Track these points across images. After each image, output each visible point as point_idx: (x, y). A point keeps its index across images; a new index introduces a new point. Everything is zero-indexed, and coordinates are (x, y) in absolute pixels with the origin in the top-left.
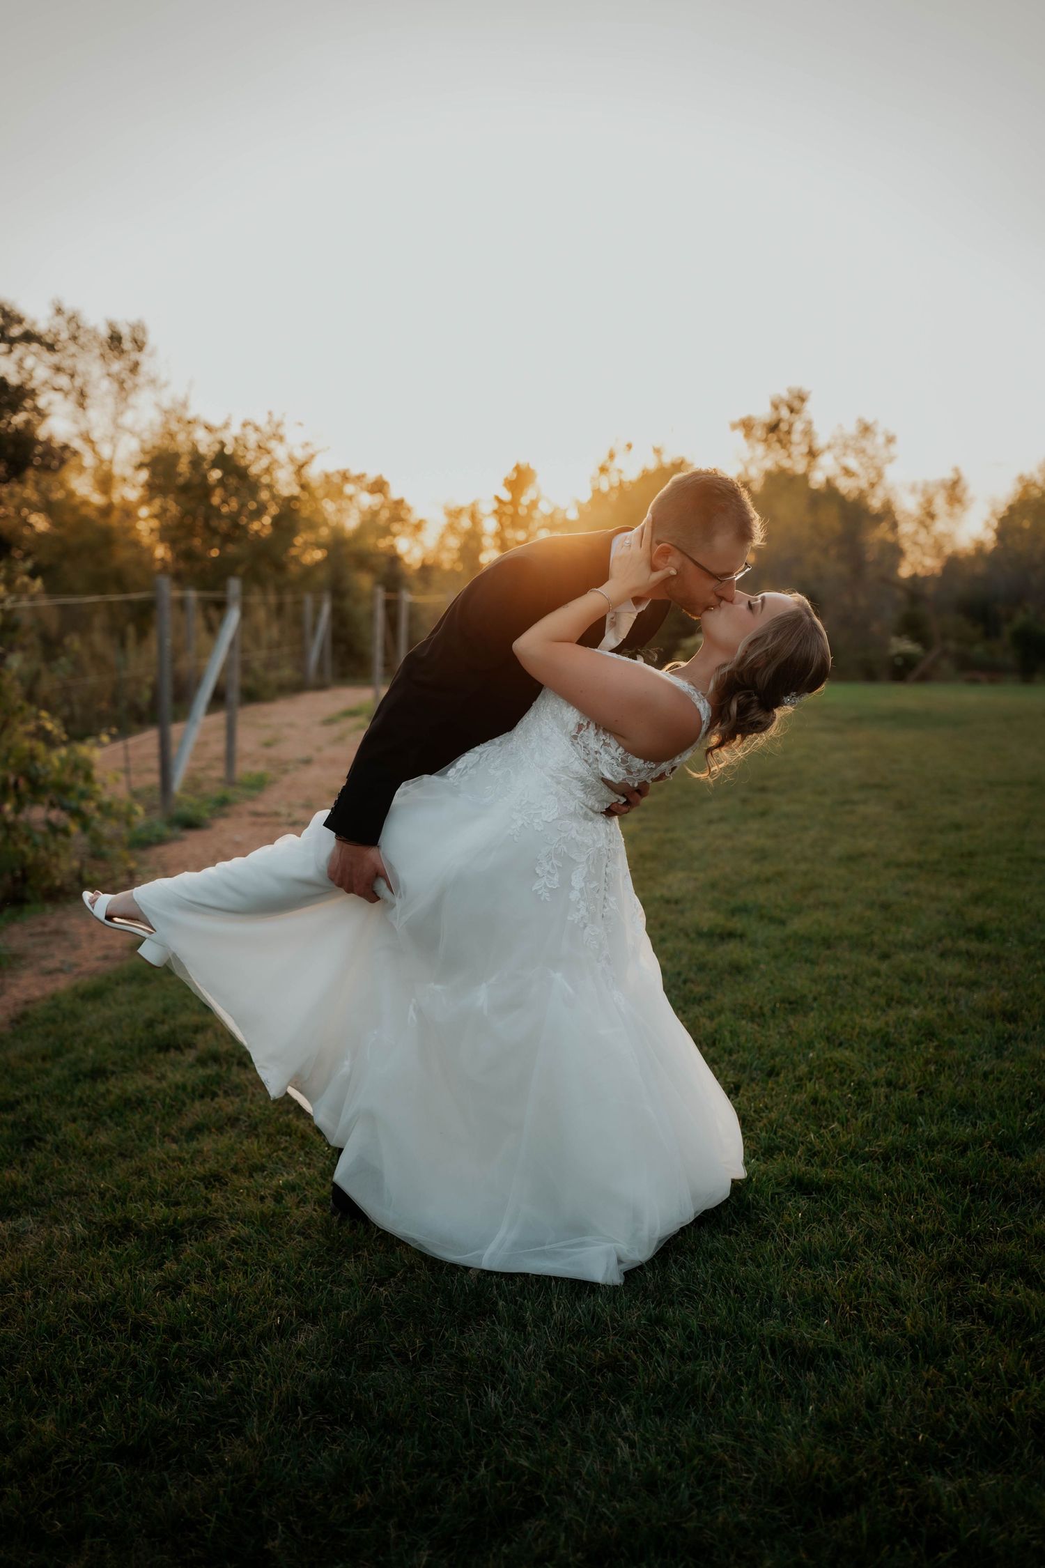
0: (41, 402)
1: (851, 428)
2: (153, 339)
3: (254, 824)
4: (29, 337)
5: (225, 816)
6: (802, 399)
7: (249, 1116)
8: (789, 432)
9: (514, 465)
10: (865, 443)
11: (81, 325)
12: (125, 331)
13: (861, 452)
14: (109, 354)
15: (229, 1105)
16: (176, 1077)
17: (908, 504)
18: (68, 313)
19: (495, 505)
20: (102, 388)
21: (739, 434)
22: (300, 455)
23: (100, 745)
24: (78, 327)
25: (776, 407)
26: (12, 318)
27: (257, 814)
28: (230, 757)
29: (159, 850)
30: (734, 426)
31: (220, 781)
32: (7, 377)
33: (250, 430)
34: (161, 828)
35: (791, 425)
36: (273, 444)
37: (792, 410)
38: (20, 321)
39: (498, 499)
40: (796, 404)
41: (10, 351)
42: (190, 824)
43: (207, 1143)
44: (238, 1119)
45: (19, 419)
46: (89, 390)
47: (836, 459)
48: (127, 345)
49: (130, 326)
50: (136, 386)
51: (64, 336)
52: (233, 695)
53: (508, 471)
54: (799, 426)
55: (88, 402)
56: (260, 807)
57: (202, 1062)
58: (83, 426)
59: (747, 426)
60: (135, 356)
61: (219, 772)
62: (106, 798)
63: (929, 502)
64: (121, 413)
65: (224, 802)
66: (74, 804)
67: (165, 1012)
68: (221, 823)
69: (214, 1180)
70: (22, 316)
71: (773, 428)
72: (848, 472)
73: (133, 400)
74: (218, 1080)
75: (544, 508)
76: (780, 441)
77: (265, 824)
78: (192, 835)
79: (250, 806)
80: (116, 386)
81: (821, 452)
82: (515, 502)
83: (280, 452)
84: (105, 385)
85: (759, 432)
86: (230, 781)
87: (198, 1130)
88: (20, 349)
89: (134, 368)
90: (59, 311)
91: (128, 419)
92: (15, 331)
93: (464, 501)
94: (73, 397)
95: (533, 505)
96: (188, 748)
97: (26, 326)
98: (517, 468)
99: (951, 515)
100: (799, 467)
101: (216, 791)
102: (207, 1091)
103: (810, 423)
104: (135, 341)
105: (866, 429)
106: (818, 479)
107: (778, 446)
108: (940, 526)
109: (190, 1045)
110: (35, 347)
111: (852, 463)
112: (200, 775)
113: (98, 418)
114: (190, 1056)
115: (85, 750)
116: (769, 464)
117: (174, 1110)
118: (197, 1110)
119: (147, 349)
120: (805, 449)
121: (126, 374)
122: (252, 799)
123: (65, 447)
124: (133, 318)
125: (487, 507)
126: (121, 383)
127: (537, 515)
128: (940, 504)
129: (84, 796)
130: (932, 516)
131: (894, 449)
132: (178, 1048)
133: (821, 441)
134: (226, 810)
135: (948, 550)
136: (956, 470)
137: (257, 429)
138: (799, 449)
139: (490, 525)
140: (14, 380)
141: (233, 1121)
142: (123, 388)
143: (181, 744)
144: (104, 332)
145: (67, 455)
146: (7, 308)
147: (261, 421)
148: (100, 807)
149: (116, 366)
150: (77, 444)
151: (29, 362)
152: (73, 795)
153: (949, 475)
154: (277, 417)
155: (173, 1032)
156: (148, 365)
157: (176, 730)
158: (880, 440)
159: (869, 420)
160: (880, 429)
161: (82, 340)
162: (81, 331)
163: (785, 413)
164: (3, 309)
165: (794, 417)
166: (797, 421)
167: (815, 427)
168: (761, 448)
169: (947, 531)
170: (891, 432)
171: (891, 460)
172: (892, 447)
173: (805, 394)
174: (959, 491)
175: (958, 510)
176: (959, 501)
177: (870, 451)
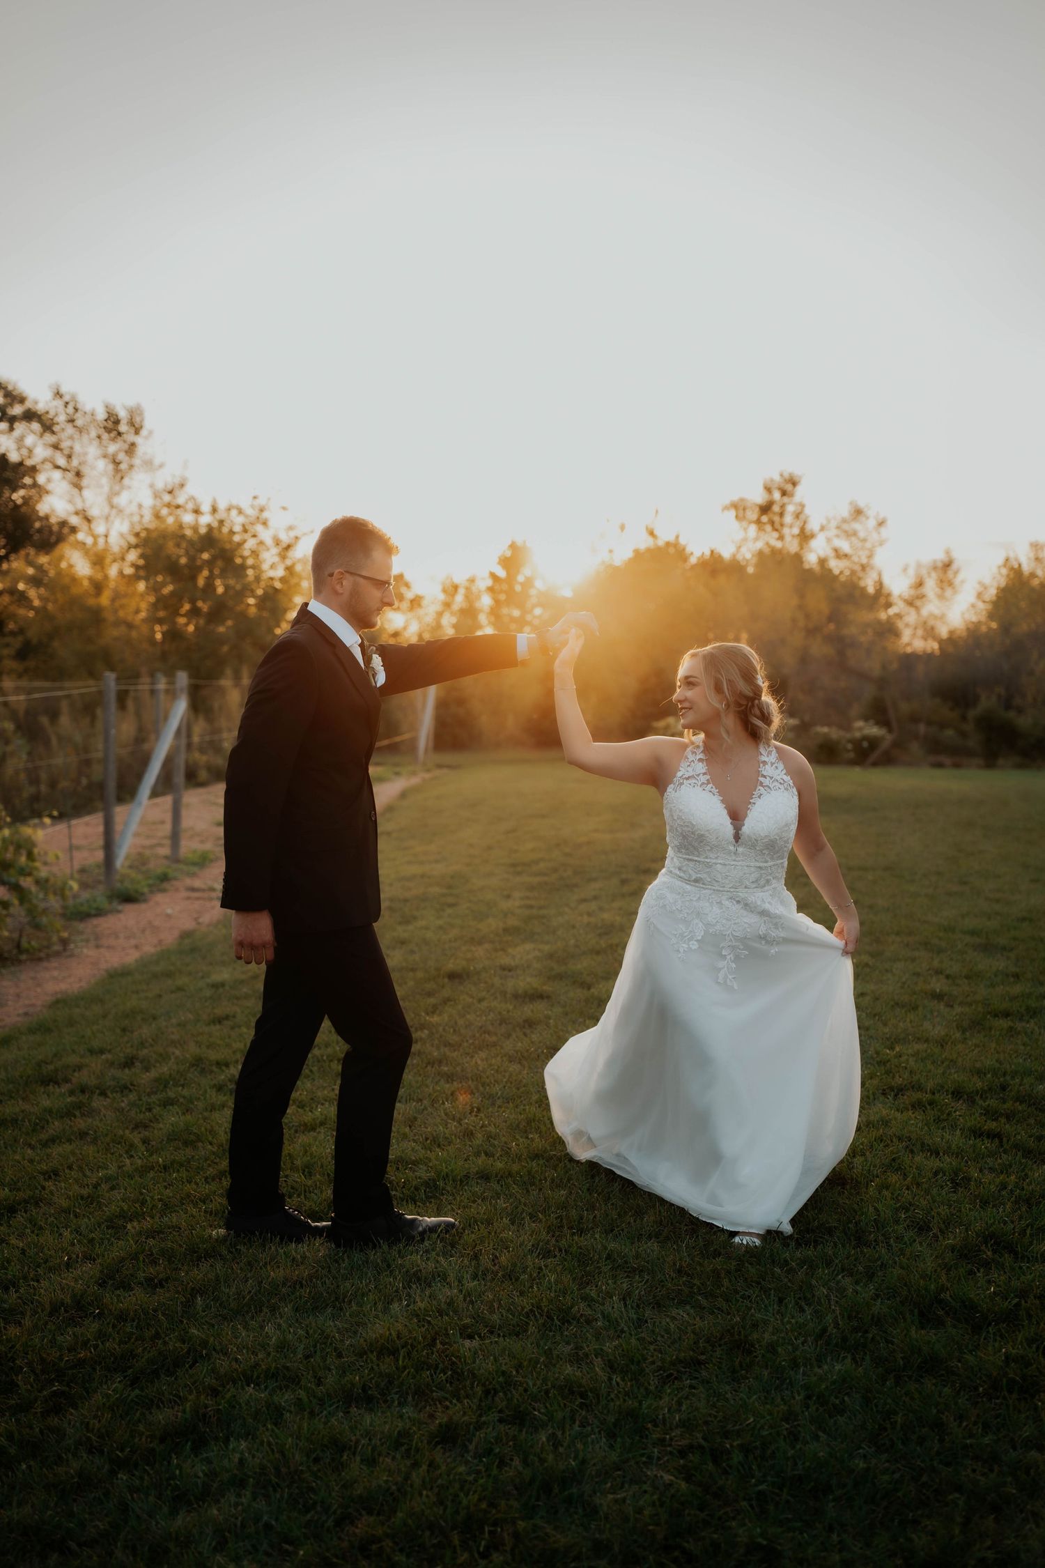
0: (41, 479)
1: (845, 512)
2: (149, 421)
3: (188, 898)
4: (30, 416)
5: (164, 891)
6: (793, 483)
7: (95, 1131)
8: (781, 515)
9: (510, 543)
10: (856, 526)
11: (79, 406)
12: (123, 414)
13: (853, 534)
14: (105, 436)
15: (81, 1123)
16: (46, 1103)
17: (898, 586)
18: (67, 398)
19: (489, 582)
20: (97, 468)
21: (732, 513)
22: (285, 538)
23: (43, 826)
24: (76, 410)
25: (768, 489)
26: (13, 397)
27: (193, 889)
28: (175, 837)
29: (95, 921)
30: (726, 508)
31: (166, 857)
32: (8, 454)
33: (234, 513)
34: (102, 902)
35: (783, 506)
36: (259, 528)
37: (784, 493)
38: (22, 400)
39: (493, 576)
40: (789, 487)
41: (11, 429)
42: (129, 898)
43: (56, 1150)
44: (87, 1134)
45: (18, 496)
46: (85, 470)
47: (829, 540)
48: (123, 428)
49: (128, 410)
50: (131, 467)
51: (62, 418)
52: (179, 778)
53: (502, 549)
54: (790, 509)
55: (85, 482)
56: (197, 883)
57: (72, 1093)
58: (80, 506)
59: (739, 508)
60: (131, 438)
61: (165, 851)
62: (43, 873)
63: (920, 584)
64: (117, 494)
65: (164, 878)
66: (13, 880)
67: (55, 1055)
68: (159, 897)
69: (53, 1174)
70: (24, 395)
71: (765, 509)
72: (839, 554)
73: (126, 481)
74: (79, 1106)
75: (539, 584)
76: (772, 523)
77: (198, 899)
78: (129, 908)
79: (189, 882)
80: (111, 467)
81: (812, 536)
82: (511, 578)
83: (266, 535)
84: (102, 465)
85: (753, 515)
86: (175, 858)
87: (53, 1140)
88: (20, 427)
89: (131, 449)
90: (58, 394)
91: (122, 500)
92: (17, 410)
93: (460, 578)
94: (70, 475)
95: (529, 583)
96: (134, 827)
97: (28, 404)
98: (513, 546)
99: (942, 597)
100: (792, 546)
101: (157, 867)
102: (68, 1113)
103: (802, 506)
104: (131, 423)
105: (858, 512)
106: (811, 559)
107: (768, 528)
108: (931, 607)
109: (67, 1080)
110: (36, 426)
111: (845, 546)
112: (147, 852)
113: (94, 499)
114: (65, 1088)
115: (26, 831)
116: (759, 545)
117: (38, 1127)
118: (56, 1126)
119: (144, 432)
120: (796, 531)
121: (121, 456)
122: (194, 875)
123: (63, 524)
124: (131, 403)
125: (484, 583)
126: (116, 463)
127: (533, 592)
128: (930, 586)
129: (24, 872)
130: (922, 597)
131: (884, 531)
132: (57, 1083)
133: (814, 525)
134: (165, 885)
135: (943, 632)
136: (948, 552)
137: (240, 512)
138: (791, 531)
139: (486, 601)
140: (14, 457)
141: (82, 1135)
142: (119, 471)
143: (126, 824)
144: (101, 415)
145: (66, 530)
146: (10, 388)
147: (245, 504)
148: (37, 882)
149: (112, 448)
150: (74, 520)
151: (30, 440)
152: (12, 871)
153: (940, 556)
154: (262, 501)
155: (56, 1070)
156: (145, 447)
157: (119, 811)
158: (872, 523)
159: (861, 504)
160: (871, 513)
161: (79, 423)
162: (78, 415)
163: (777, 495)
164: (5, 388)
165: (786, 499)
166: (789, 504)
167: (807, 511)
168: (753, 529)
169: (937, 612)
170: (881, 516)
171: (881, 543)
172: (883, 530)
173: (796, 479)
174: (950, 574)
175: (949, 592)
176: (950, 584)
177: (862, 534)
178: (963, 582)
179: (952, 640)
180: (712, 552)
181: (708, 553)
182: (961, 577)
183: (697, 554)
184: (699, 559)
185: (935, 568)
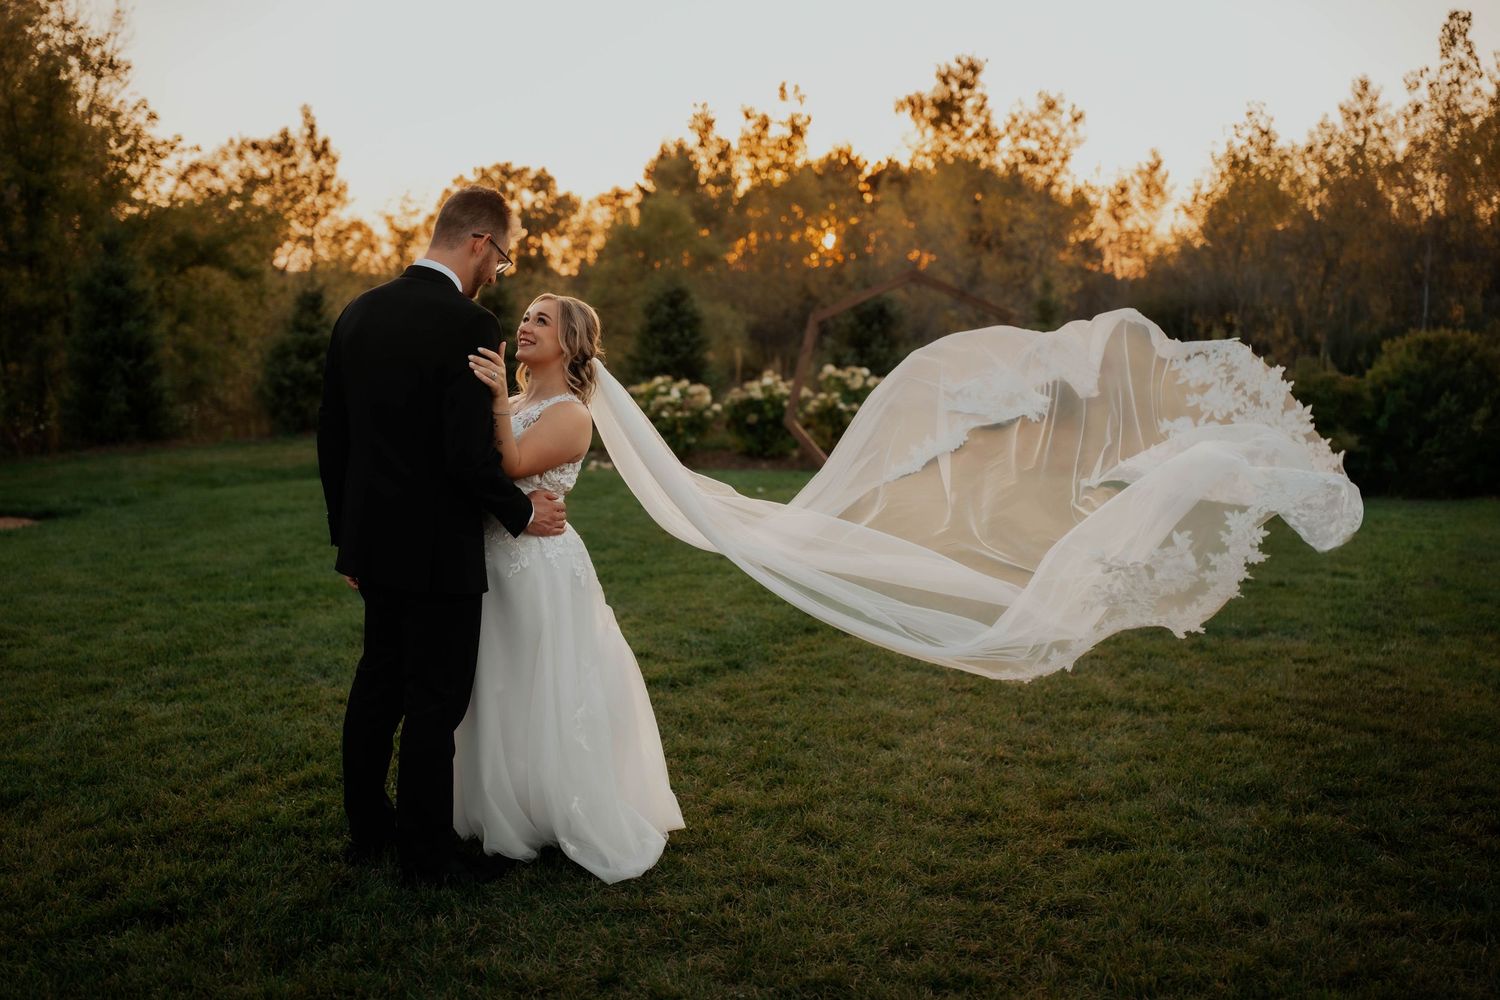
1: (1034, 105)
6: (974, 69)
8: (960, 111)
10: (1048, 123)
13: (1043, 132)
21: (907, 112)
25: (945, 80)
30: (900, 106)
35: (962, 103)
37: (964, 85)
39: (642, 190)
40: (968, 76)
47: (1016, 142)
54: (969, 103)
59: (915, 105)
63: (1123, 189)
71: (943, 105)
72: (1029, 158)
76: (951, 122)
81: (997, 136)
85: (930, 112)
99: (1148, 206)
100: (974, 149)
103: (985, 98)
105: (1049, 106)
106: (998, 165)
107: (945, 127)
108: (1134, 221)
111: (1034, 147)
116: (938, 150)
120: (977, 129)
128: (1135, 194)
130: (1125, 207)
131: (1081, 128)
133: (999, 123)
135: (1151, 249)
136: (1154, 153)
138: (972, 130)
153: (1146, 159)
158: (1066, 118)
159: (1053, 96)
160: (1065, 106)
163: (954, 87)
165: (966, 92)
166: (970, 97)
167: (989, 104)
168: (930, 131)
169: (1143, 225)
170: (1078, 109)
171: (1078, 142)
172: (1080, 126)
173: (978, 65)
174: (1158, 176)
175: (1156, 201)
176: (1159, 190)
177: (1054, 133)
178: (1173, 187)
179: (1161, 256)
180: (890, 161)
181: (885, 163)
182: (1169, 182)
183: (872, 163)
184: (873, 169)
185: (1140, 173)
